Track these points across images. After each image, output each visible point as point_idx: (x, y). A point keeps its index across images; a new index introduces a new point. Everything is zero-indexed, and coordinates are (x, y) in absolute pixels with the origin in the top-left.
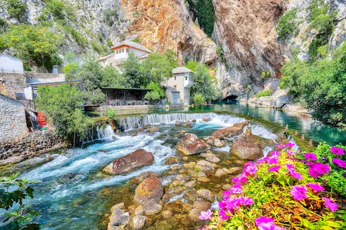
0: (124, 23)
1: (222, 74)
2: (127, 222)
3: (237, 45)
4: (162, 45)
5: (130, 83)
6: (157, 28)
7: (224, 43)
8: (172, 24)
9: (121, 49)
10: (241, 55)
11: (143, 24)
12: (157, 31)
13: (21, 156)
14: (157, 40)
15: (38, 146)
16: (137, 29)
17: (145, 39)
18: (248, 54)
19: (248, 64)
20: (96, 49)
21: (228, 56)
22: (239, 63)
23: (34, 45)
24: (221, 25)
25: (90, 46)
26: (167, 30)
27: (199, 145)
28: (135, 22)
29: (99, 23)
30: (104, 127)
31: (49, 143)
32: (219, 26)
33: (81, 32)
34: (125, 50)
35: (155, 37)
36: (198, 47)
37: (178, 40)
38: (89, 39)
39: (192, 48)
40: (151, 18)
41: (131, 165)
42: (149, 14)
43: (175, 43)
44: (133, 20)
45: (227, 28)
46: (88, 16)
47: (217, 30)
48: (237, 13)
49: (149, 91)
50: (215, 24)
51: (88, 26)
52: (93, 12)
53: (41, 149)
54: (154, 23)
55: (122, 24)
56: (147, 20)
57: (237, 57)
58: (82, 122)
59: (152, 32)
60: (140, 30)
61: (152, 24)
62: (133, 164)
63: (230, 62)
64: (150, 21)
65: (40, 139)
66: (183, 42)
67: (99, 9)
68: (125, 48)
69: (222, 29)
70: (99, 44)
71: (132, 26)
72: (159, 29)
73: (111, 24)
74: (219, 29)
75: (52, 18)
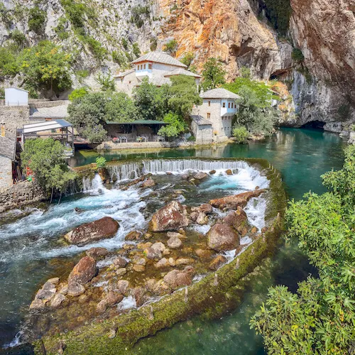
0: (158, 22)
1: (302, 89)
2: (49, 298)
3: (325, 51)
4: (207, 50)
5: (142, 113)
6: (202, 26)
7: (305, 46)
8: (222, 22)
9: (143, 64)
10: (331, 64)
11: (183, 21)
12: (201, 32)
13: (4, 206)
14: (199, 44)
15: (20, 197)
16: (175, 29)
17: (183, 42)
18: (342, 64)
19: (343, 79)
20: (117, 60)
21: (312, 64)
22: (329, 76)
23: (43, 70)
24: (300, 21)
25: (110, 57)
26: (215, 31)
27: (170, 221)
28: (173, 20)
29: (125, 24)
30: (92, 178)
31: (31, 195)
32: (296, 22)
33: (102, 40)
34: (147, 66)
35: (197, 39)
36: (263, 50)
37: (231, 43)
38: (110, 48)
39: (253, 53)
40: (194, 14)
41: (89, 236)
42: (191, 9)
43: (226, 48)
44: (169, 16)
45: (308, 27)
46: (113, 16)
47: (294, 27)
48: (324, 7)
49: (165, 125)
50: (291, 18)
51: (111, 30)
52: (119, 10)
53: (23, 201)
54: (198, 21)
55: (154, 24)
56: (188, 16)
57: (325, 67)
58: (60, 178)
59: (194, 33)
60: (178, 30)
61: (195, 21)
62: (92, 234)
63: (313, 73)
64: (192, 17)
65: (23, 191)
66: (239, 45)
67: (127, 5)
68: (147, 64)
69: (302, 27)
70: (121, 52)
71: (167, 25)
72: (204, 29)
73: (140, 24)
74: (297, 27)
75: (70, 26)
